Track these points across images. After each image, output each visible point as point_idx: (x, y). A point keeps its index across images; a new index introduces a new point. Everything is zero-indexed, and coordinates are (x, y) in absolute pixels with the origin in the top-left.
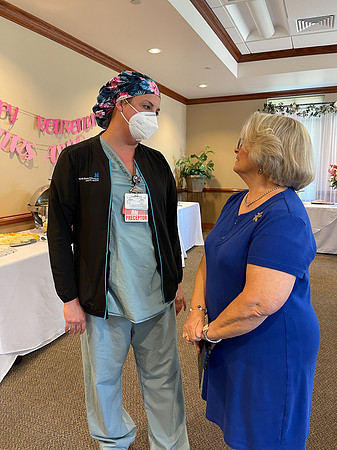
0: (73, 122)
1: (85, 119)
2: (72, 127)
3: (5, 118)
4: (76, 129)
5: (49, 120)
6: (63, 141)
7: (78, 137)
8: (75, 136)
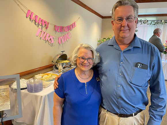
0: (66, 27)
1: (70, 26)
3: (44, 27)
4: (67, 30)
5: (59, 27)
6: (63, 35)
7: (68, 33)
8: (67, 33)
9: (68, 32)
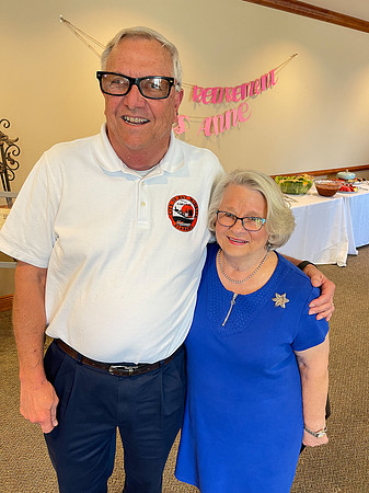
0: (237, 87)
1: (253, 83)
2: (235, 94)
4: (239, 96)
5: (207, 89)
6: (222, 111)
7: (241, 105)
8: (238, 104)
9: (241, 101)
